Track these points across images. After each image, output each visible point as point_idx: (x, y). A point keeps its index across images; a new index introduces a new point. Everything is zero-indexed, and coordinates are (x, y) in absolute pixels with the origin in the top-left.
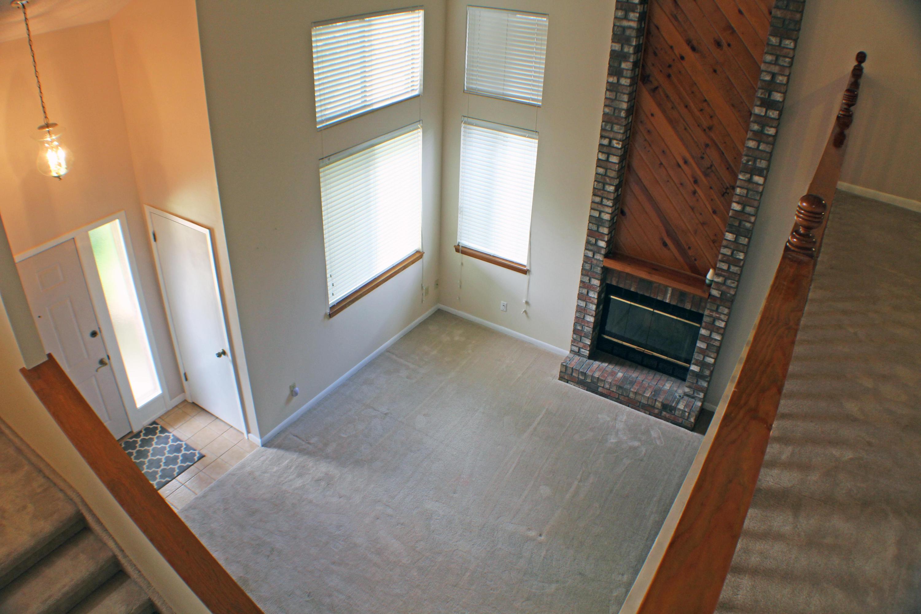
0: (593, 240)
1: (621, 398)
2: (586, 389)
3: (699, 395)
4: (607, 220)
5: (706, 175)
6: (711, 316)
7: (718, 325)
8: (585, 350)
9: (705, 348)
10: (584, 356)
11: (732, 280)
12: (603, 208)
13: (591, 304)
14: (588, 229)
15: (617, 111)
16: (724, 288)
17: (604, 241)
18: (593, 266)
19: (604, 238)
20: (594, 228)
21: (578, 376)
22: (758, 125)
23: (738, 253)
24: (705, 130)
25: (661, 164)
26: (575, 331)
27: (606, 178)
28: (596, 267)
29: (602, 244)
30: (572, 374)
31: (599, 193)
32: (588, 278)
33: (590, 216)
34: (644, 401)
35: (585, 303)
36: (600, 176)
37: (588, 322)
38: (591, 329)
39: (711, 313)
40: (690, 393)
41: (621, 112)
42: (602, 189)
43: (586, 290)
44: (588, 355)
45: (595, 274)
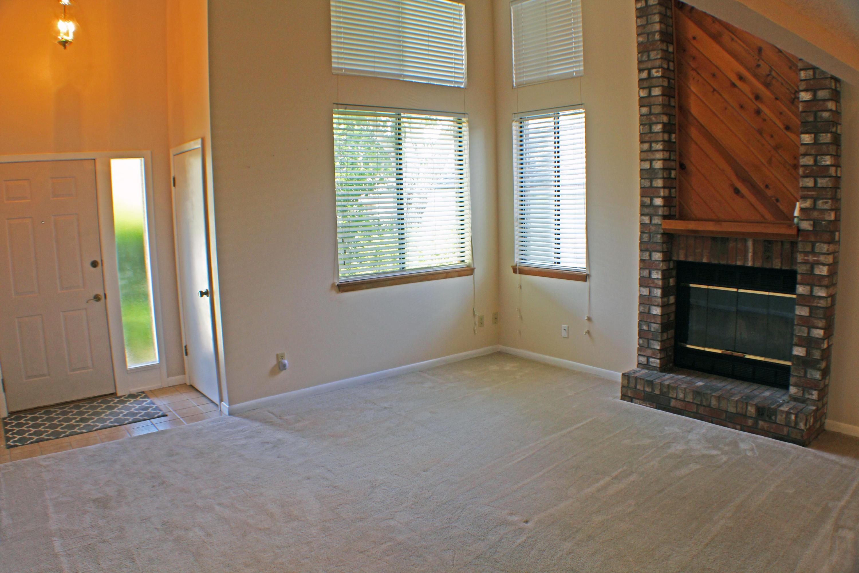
0: (647, 200)
1: (701, 410)
2: (655, 407)
3: (812, 395)
4: (660, 169)
5: (767, 85)
6: (806, 262)
7: (819, 273)
8: (655, 360)
9: (807, 314)
10: (654, 368)
11: (823, 199)
12: (654, 155)
13: (655, 290)
14: (641, 188)
15: (650, 36)
16: (815, 214)
17: (660, 197)
18: (652, 234)
19: (659, 193)
20: (647, 184)
21: (644, 387)
23: (822, 158)
25: (714, 90)
26: (642, 334)
27: (652, 116)
28: (656, 235)
29: (658, 202)
30: (636, 388)
31: (647, 138)
32: (648, 253)
33: (641, 170)
35: (648, 289)
36: (645, 117)
37: (655, 316)
38: (658, 325)
39: (806, 258)
40: (798, 394)
42: (649, 131)
43: (647, 271)
44: (658, 366)
45: (655, 245)
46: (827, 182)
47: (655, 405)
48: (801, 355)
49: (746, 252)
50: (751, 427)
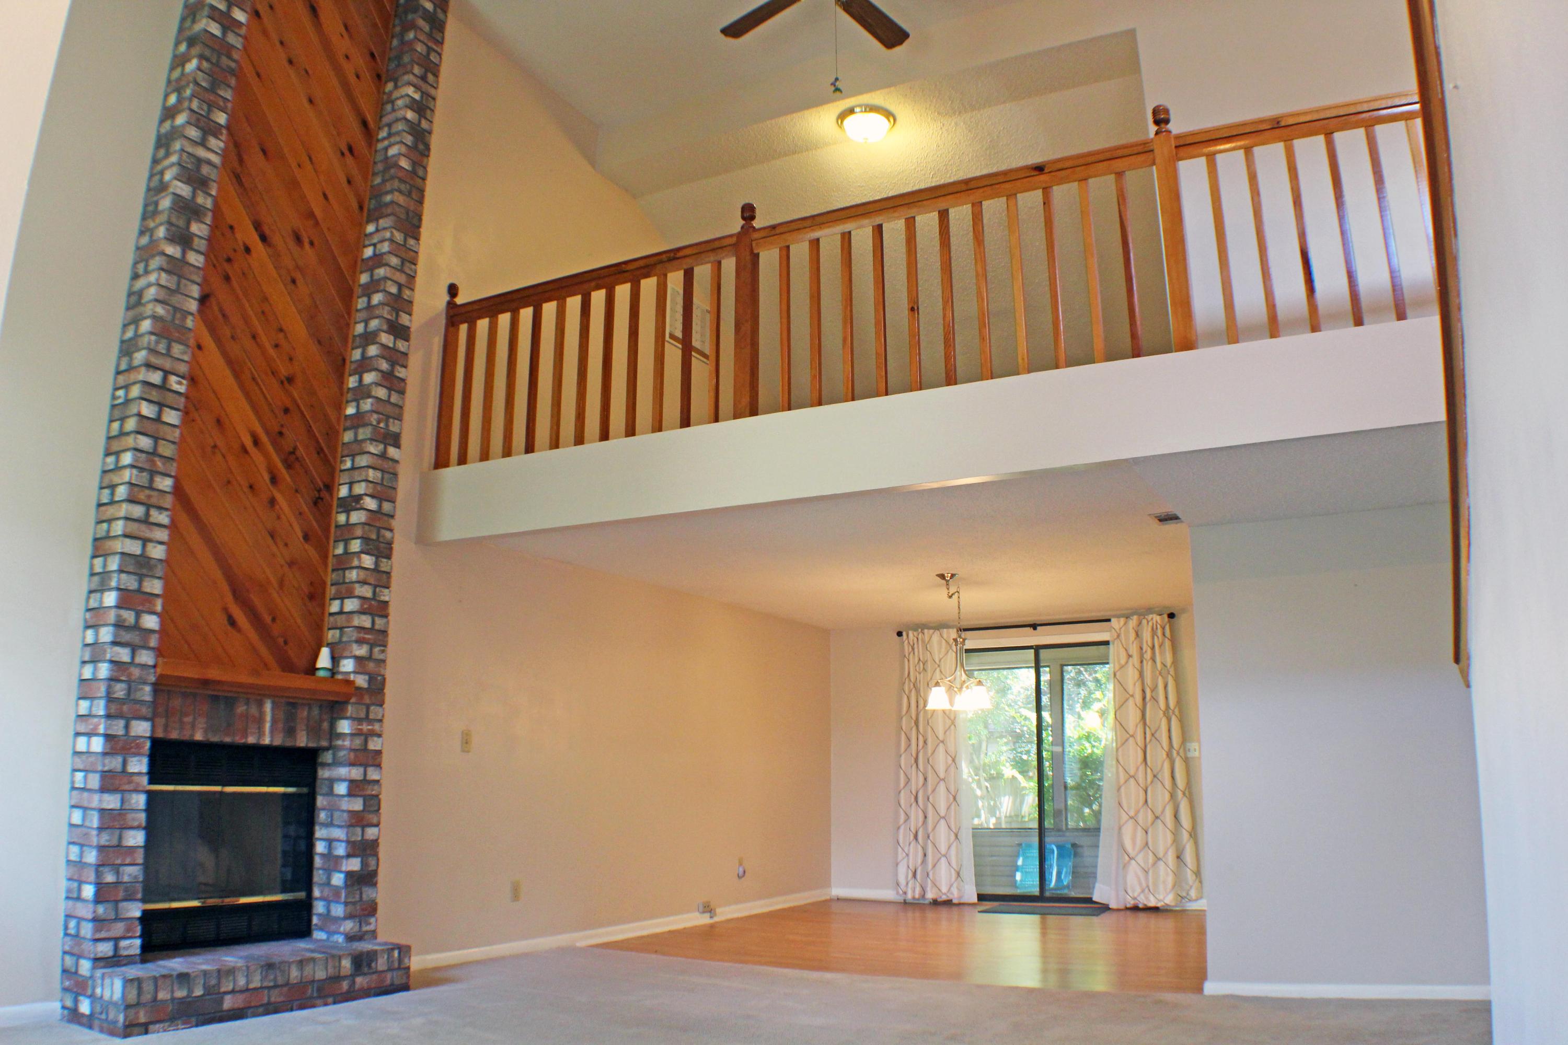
0: (130, 617)
2: (194, 1024)
3: (370, 924)
4: (160, 560)
5: (289, 466)
6: (359, 734)
7: (373, 748)
8: (132, 941)
10: (130, 960)
11: (377, 646)
12: (151, 530)
13: (134, 795)
15: (178, 315)
16: (371, 666)
17: (154, 613)
18: (132, 685)
19: (155, 605)
20: (132, 583)
21: (172, 992)
22: (387, 363)
23: (382, 592)
24: (282, 382)
25: (215, 447)
26: (102, 893)
27: (157, 459)
28: (141, 687)
29: (151, 622)
30: (155, 999)
31: (142, 497)
32: (122, 723)
34: (321, 974)
35: (118, 797)
36: (144, 455)
38: (138, 868)
39: (360, 727)
41: (186, 318)
42: (147, 485)
43: (119, 759)
45: (138, 706)
46: (385, 624)
47: (193, 1020)
48: (355, 869)
49: (260, 721)
50: (348, 992)
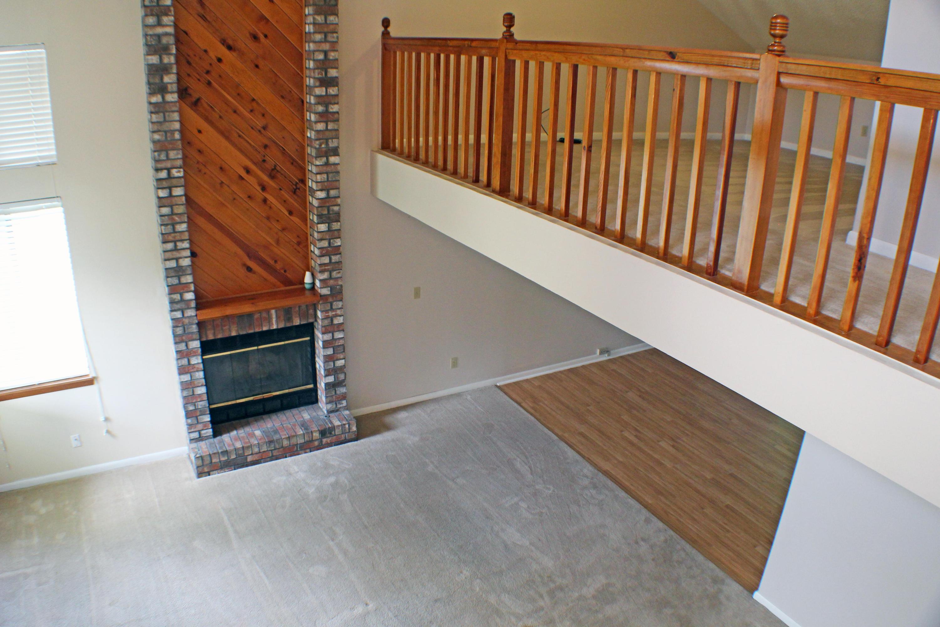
0: (177, 297)
1: (275, 453)
2: (233, 469)
4: (188, 266)
5: (272, 177)
6: (327, 317)
7: (337, 323)
8: (207, 430)
9: (332, 353)
10: (207, 438)
11: (336, 270)
12: (180, 253)
13: (197, 373)
14: (168, 286)
15: (169, 134)
16: (331, 282)
17: (190, 291)
18: (185, 327)
19: (190, 288)
20: (175, 281)
21: (219, 459)
22: (322, 106)
23: (334, 241)
24: (260, 131)
25: (222, 183)
26: (188, 415)
27: (174, 216)
28: (190, 326)
29: (189, 296)
30: (211, 462)
31: (170, 238)
32: (184, 344)
33: (165, 269)
34: (301, 441)
35: (189, 375)
36: (166, 217)
37: (200, 395)
38: (205, 402)
39: (327, 314)
40: (333, 407)
41: (174, 134)
42: (172, 231)
43: (186, 360)
44: (212, 434)
45: (190, 335)
46: (339, 258)
47: (233, 468)
48: (331, 381)
49: (269, 319)
50: (318, 446)
